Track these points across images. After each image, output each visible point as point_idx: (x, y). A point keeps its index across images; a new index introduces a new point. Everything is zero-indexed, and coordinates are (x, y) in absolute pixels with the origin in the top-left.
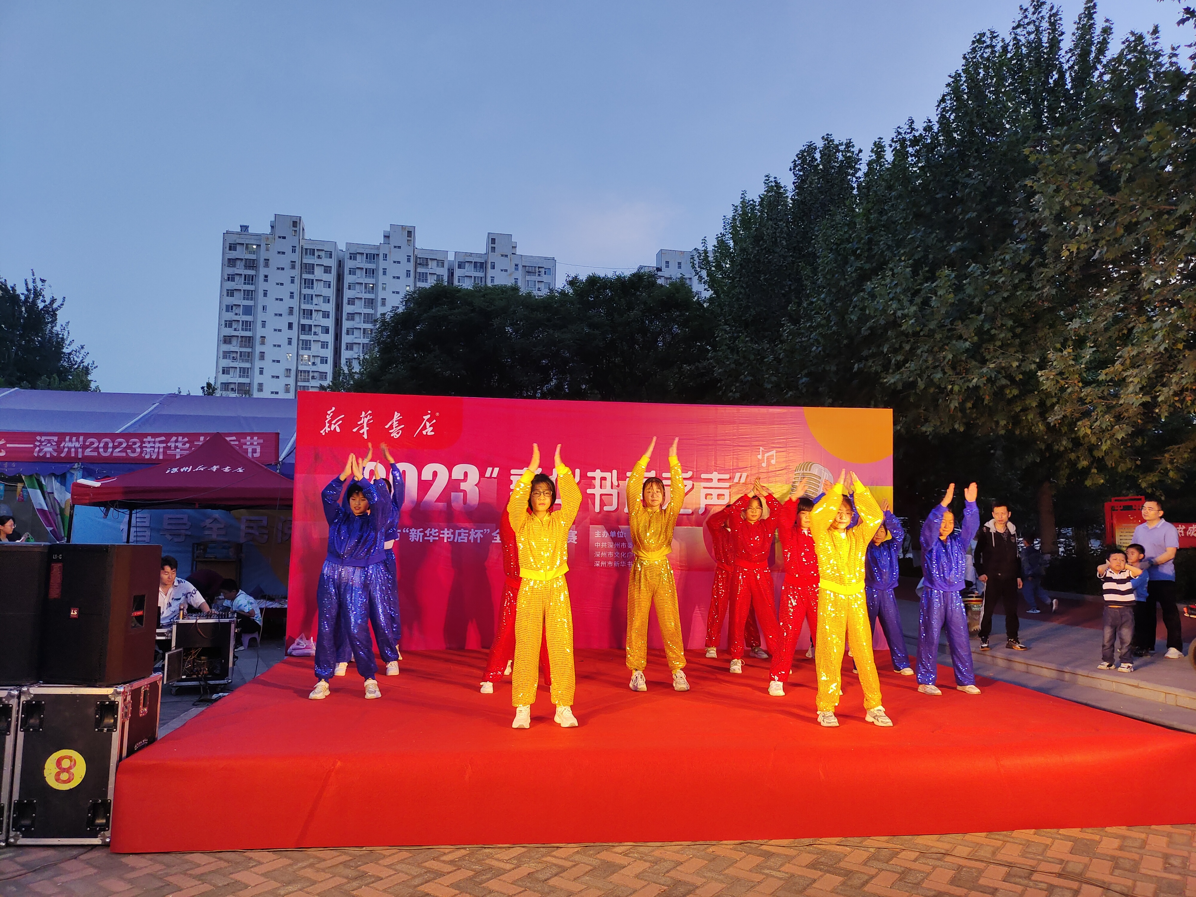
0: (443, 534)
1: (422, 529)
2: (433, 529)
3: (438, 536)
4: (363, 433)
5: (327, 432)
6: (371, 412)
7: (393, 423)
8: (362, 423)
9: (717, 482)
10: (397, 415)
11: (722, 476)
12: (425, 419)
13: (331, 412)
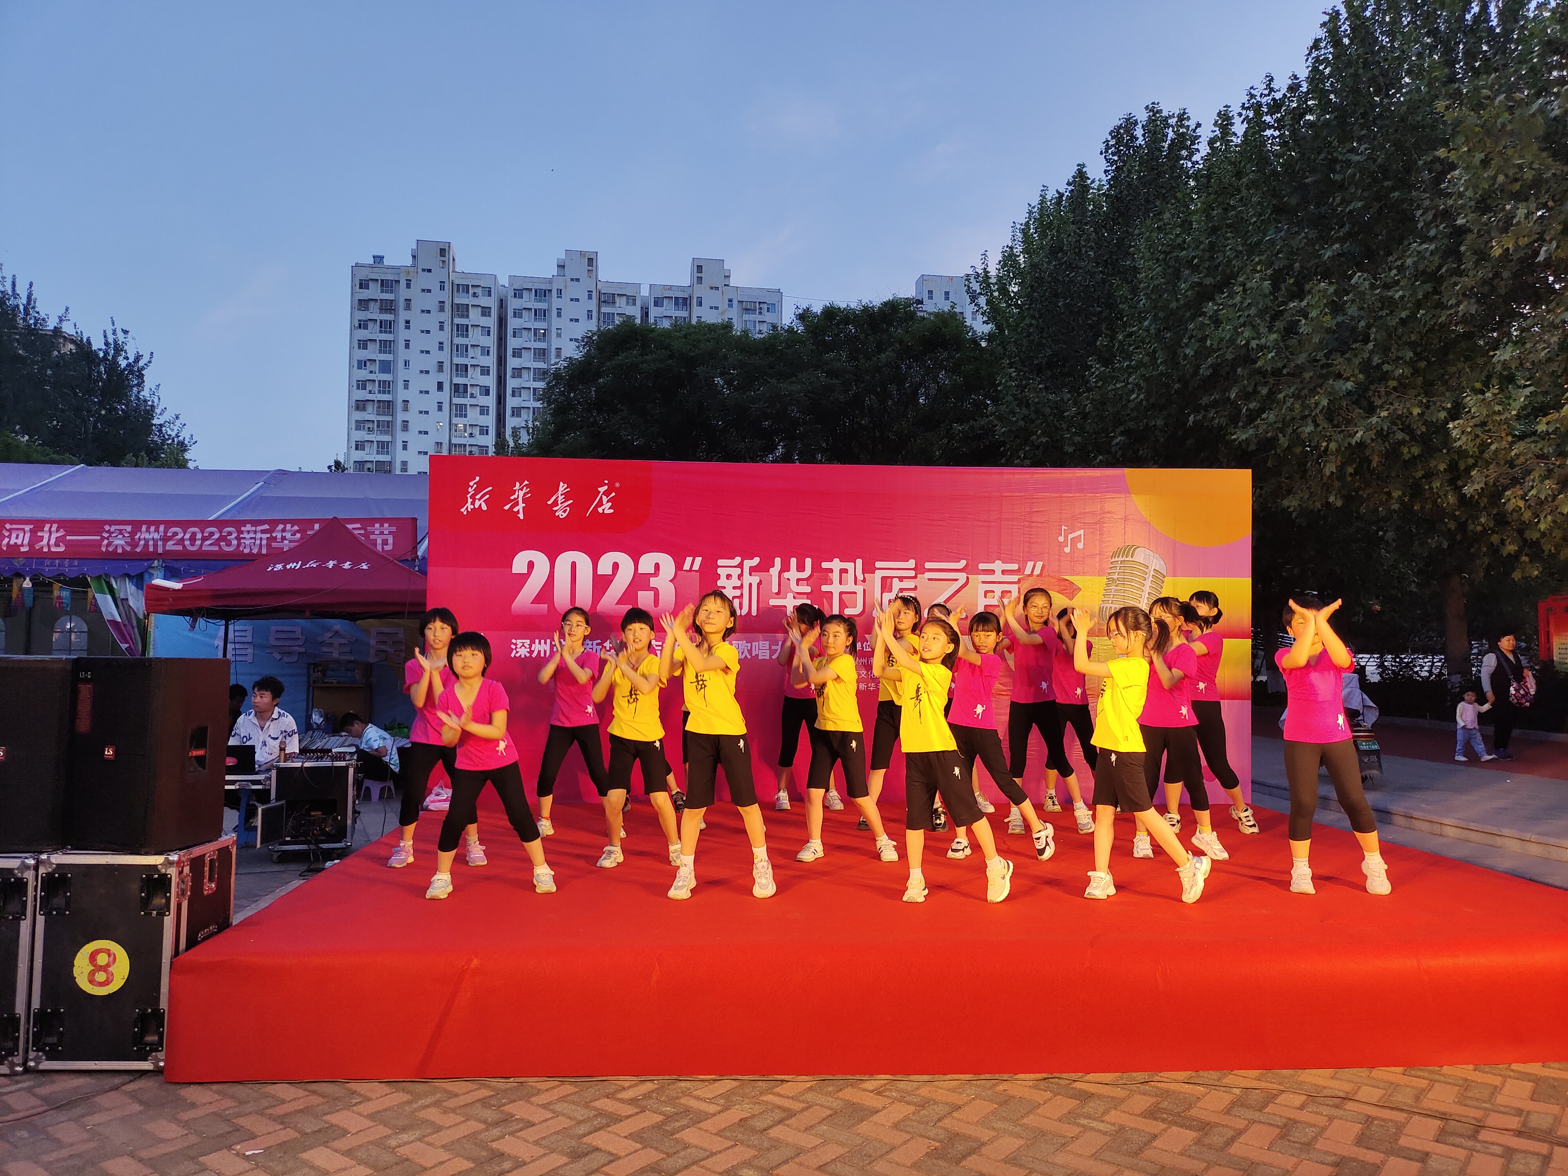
1: (599, 641)
4: (518, 512)
5: (469, 510)
6: (528, 483)
7: (558, 497)
8: (516, 497)
9: (1001, 574)
10: (563, 487)
11: (1007, 567)
12: (600, 492)
13: (474, 484)
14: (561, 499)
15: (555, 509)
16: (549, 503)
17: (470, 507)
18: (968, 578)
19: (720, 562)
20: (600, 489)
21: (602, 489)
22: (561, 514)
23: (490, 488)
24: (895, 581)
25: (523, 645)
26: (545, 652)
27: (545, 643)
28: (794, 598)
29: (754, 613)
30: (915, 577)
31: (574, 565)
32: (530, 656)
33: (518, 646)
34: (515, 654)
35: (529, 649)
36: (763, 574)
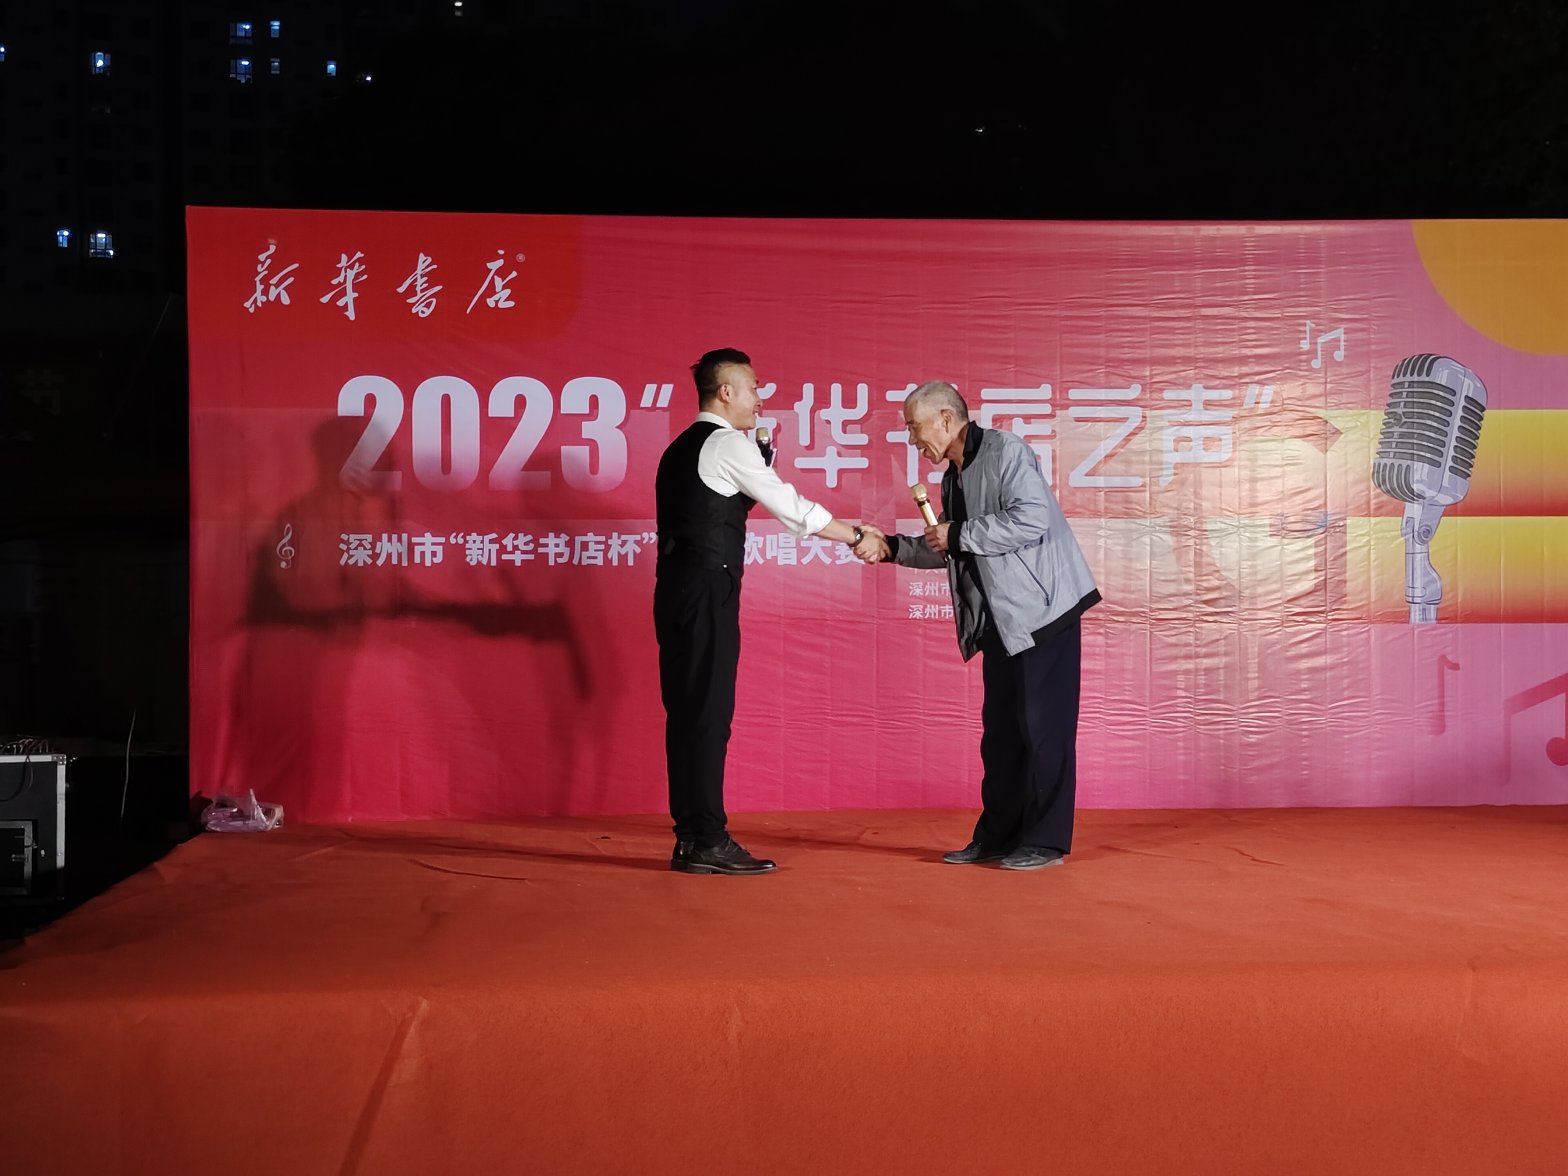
0: (546, 545)
1: (494, 536)
2: (521, 535)
3: (534, 551)
4: (346, 307)
5: (260, 304)
6: (362, 255)
7: (416, 280)
8: (342, 281)
9: (1202, 408)
10: (424, 262)
11: (1213, 395)
12: (490, 270)
13: (267, 258)
14: (421, 283)
15: (411, 301)
16: (401, 290)
17: (261, 299)
18: (1144, 417)
20: (489, 265)
21: (494, 266)
22: (423, 311)
23: (296, 266)
24: (1018, 423)
25: (360, 545)
26: (400, 555)
27: (400, 540)
28: (839, 454)
30: (1052, 416)
31: (446, 401)
32: (374, 563)
33: (352, 546)
34: (348, 559)
35: (371, 551)
36: (784, 413)
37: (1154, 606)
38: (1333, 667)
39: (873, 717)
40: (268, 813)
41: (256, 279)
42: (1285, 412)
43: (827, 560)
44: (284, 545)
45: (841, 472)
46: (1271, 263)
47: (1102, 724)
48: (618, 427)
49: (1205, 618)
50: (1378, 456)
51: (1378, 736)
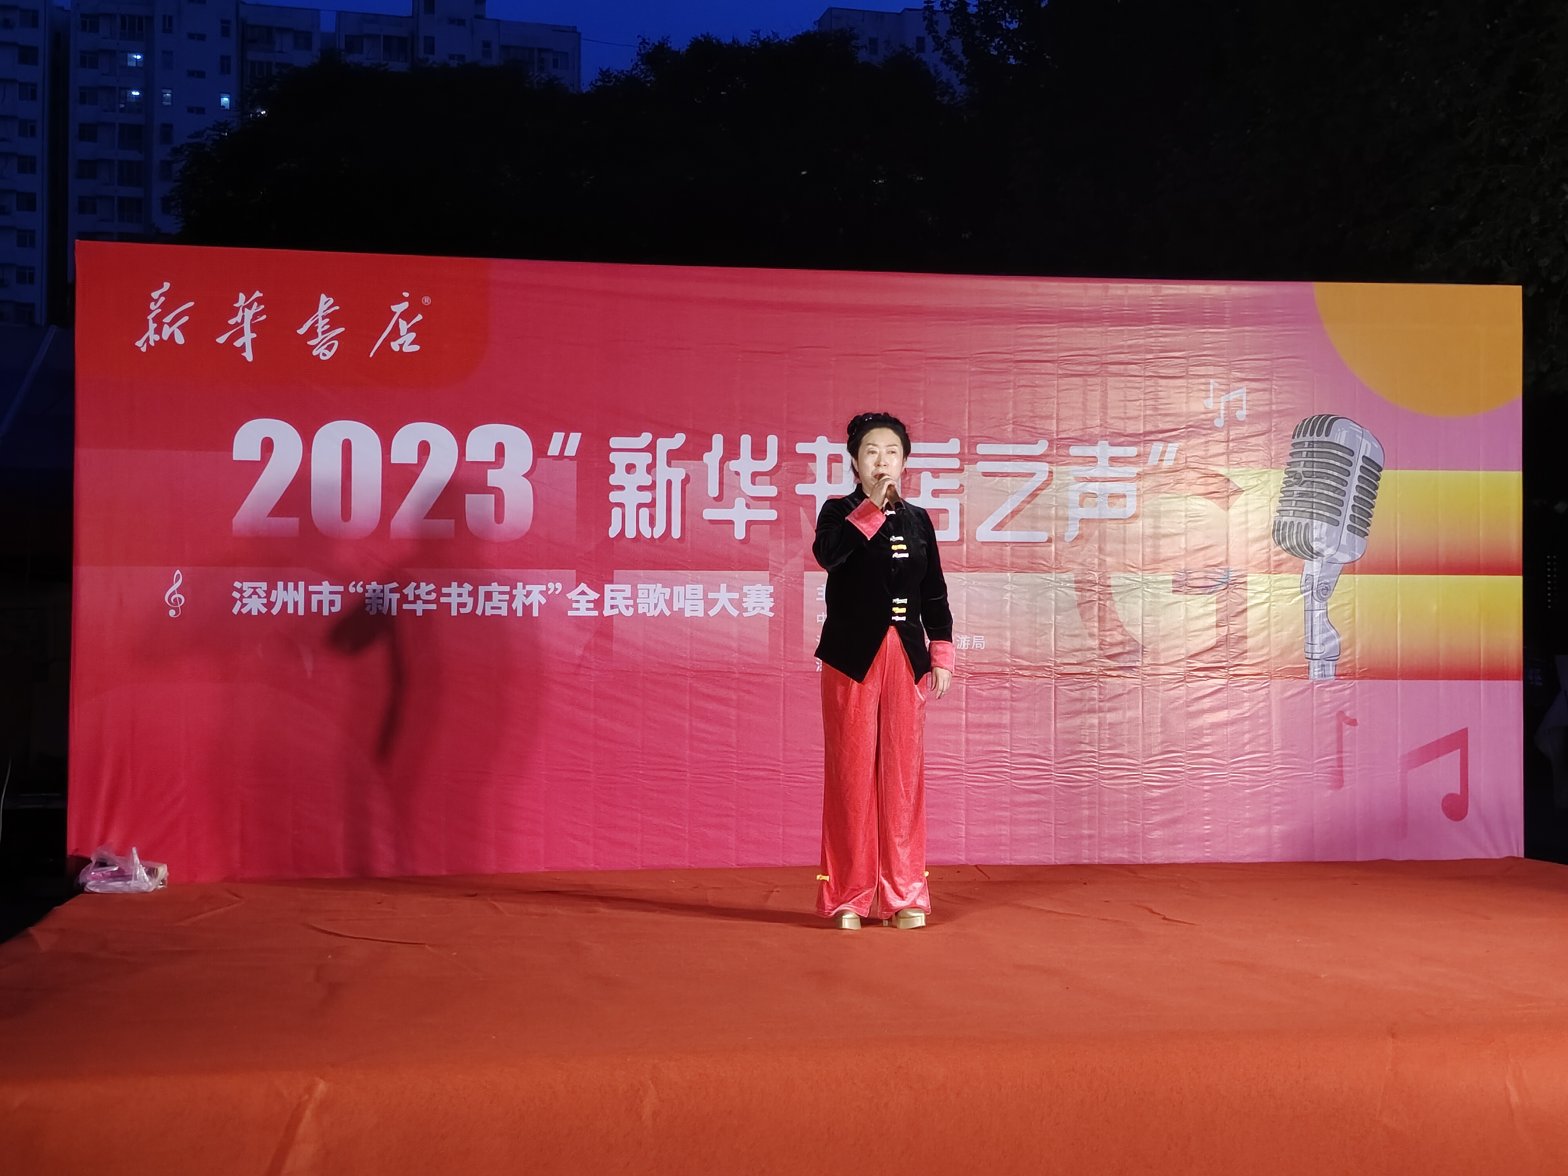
0: (449, 595)
1: (395, 585)
2: (423, 584)
3: (436, 601)
4: (243, 348)
5: (152, 343)
6: (261, 295)
7: (317, 322)
8: (239, 321)
9: (1108, 465)
10: (326, 303)
11: (1118, 451)
12: (395, 313)
13: (161, 295)
14: (322, 325)
15: (312, 343)
16: (301, 331)
17: (154, 338)
18: (1051, 472)
19: (615, 442)
20: (394, 308)
21: (399, 308)
22: (323, 353)
23: (191, 304)
24: (926, 477)
25: (255, 593)
26: (296, 604)
27: (296, 588)
28: (748, 506)
29: (676, 533)
30: (961, 470)
31: (347, 446)
32: (269, 612)
33: (246, 595)
34: (241, 608)
35: (266, 599)
36: (692, 464)
37: (1059, 661)
38: (1233, 722)
39: (779, 771)
40: (152, 872)
41: (148, 318)
42: (1188, 470)
43: (734, 613)
44: (173, 593)
45: (749, 524)
46: (1177, 322)
47: (1008, 778)
48: (524, 476)
49: (1109, 673)
50: (1278, 514)
51: (1278, 790)
